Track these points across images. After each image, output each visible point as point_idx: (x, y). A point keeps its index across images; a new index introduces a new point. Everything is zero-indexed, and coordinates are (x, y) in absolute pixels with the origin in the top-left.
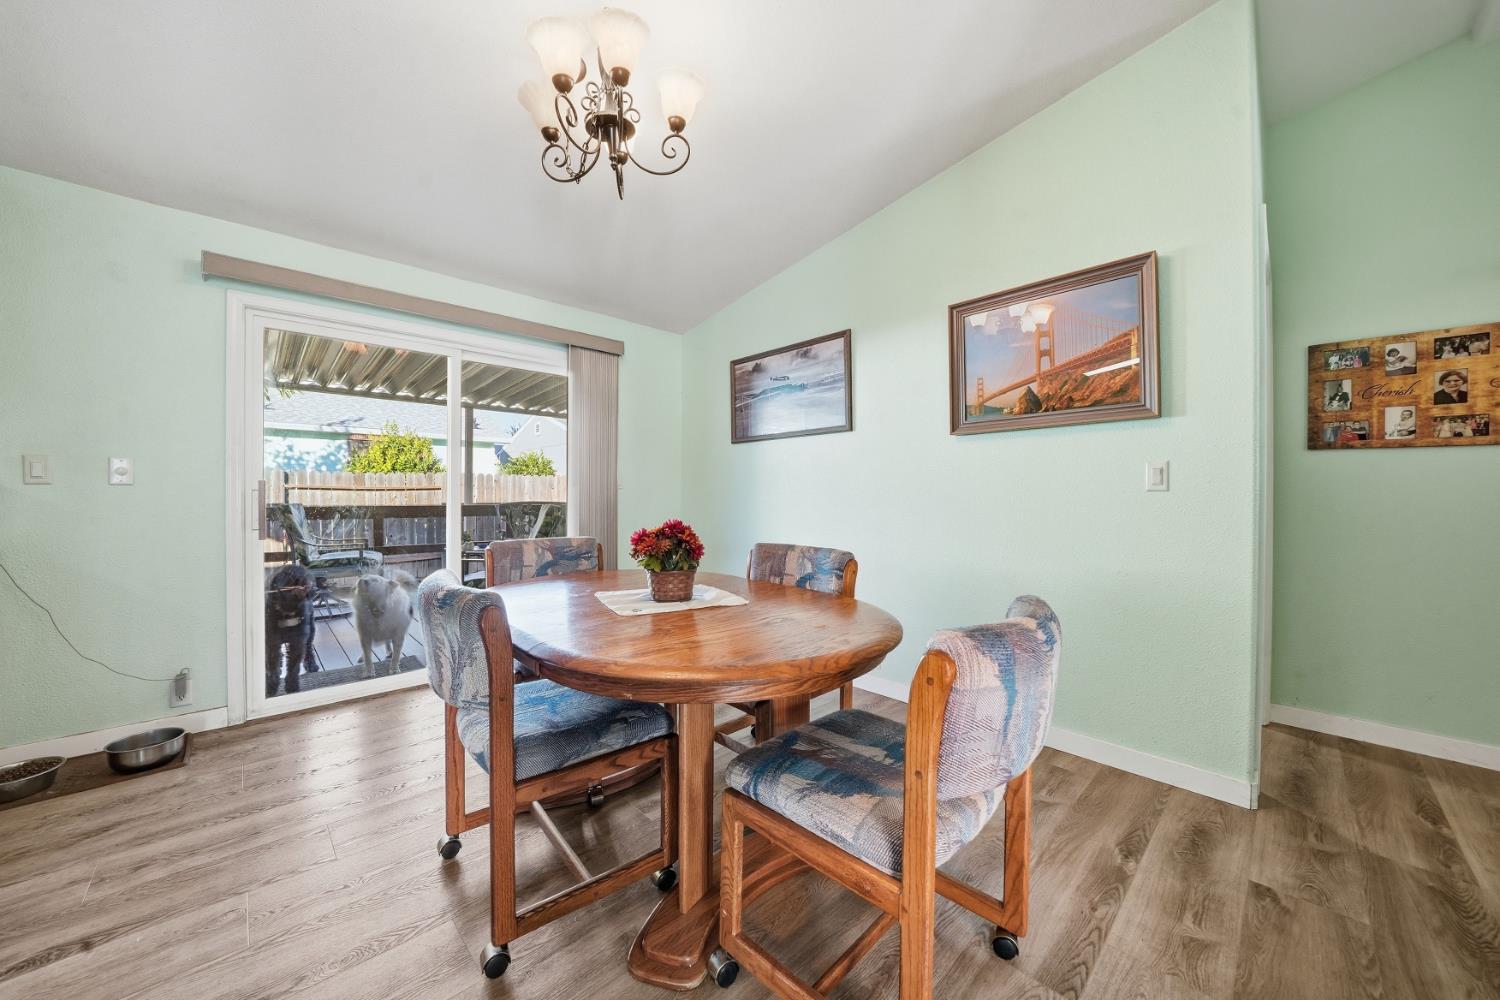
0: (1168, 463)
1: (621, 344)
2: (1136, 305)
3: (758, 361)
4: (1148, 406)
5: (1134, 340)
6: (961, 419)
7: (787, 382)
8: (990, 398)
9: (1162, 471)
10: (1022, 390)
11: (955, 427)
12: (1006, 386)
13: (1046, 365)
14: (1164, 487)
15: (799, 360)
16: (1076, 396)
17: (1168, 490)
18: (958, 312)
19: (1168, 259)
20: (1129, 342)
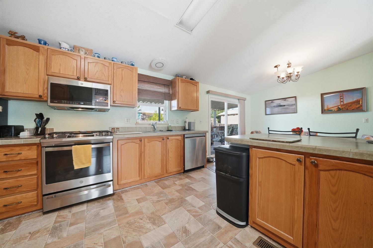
0: (368, 119)
1: (246, 98)
2: (361, 95)
3: (272, 101)
4: (364, 110)
5: (361, 100)
6: (324, 111)
7: (280, 105)
8: (329, 109)
9: (367, 120)
10: (337, 107)
11: (322, 113)
12: (333, 106)
13: (342, 103)
14: (367, 122)
15: (283, 101)
16: (349, 108)
17: (368, 122)
18: (322, 95)
19: (367, 88)
20: (360, 100)
